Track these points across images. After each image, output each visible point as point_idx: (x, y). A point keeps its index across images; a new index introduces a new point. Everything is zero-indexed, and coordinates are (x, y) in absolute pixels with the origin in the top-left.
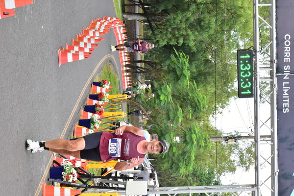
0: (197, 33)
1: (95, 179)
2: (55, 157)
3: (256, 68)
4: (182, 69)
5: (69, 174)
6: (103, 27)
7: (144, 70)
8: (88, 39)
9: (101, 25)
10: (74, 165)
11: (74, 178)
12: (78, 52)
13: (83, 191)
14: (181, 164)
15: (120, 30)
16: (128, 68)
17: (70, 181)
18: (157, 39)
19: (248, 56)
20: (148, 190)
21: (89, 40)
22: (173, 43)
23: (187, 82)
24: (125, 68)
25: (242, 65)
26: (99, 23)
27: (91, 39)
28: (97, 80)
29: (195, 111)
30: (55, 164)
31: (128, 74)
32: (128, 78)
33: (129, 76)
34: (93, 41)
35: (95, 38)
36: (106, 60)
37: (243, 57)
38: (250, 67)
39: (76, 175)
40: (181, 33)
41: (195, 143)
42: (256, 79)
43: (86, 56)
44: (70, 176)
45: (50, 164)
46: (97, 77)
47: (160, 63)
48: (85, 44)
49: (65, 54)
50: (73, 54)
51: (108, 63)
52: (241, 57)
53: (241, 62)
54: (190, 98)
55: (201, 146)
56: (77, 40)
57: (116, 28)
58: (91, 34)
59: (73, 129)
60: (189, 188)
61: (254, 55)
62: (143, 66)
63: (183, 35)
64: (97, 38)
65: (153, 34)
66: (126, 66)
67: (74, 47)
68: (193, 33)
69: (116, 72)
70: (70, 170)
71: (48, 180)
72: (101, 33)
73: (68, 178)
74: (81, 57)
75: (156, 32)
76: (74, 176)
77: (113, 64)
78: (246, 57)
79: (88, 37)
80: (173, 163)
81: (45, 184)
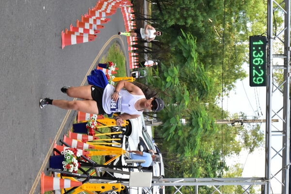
0: (205, 14)
1: (97, 168)
2: (56, 145)
3: (269, 55)
4: (190, 51)
5: (69, 164)
6: (110, 8)
7: (151, 50)
8: (94, 19)
9: (108, 5)
10: (75, 154)
11: (75, 168)
12: (82, 34)
13: (83, 182)
14: (186, 148)
15: (128, 11)
16: (135, 49)
17: (71, 171)
18: (165, 19)
19: (261, 43)
20: (153, 182)
21: (95, 21)
22: (181, 23)
23: (194, 65)
24: (132, 49)
25: (254, 52)
26: (106, 3)
27: (97, 20)
28: (103, 62)
29: (201, 94)
30: (55, 152)
31: (135, 54)
32: (135, 58)
33: (136, 56)
34: (98, 23)
35: (102, 19)
36: (113, 41)
37: (256, 43)
38: (263, 54)
39: (77, 165)
40: (190, 13)
41: (201, 126)
42: (269, 67)
43: (91, 38)
44: (70, 165)
45: (50, 152)
46: (103, 58)
47: (167, 43)
48: (91, 25)
49: (68, 35)
50: (77, 36)
51: (115, 44)
52: (254, 43)
53: (254, 48)
54: (197, 80)
55: (207, 129)
56: (83, 21)
57: (124, 7)
58: (97, 15)
59: (76, 113)
60: (195, 180)
61: (267, 42)
62: (151, 46)
63: (191, 16)
64: (103, 19)
65: (161, 14)
66: (133, 46)
67: (78, 28)
68: (202, 14)
69: (123, 52)
70: (71, 159)
71: (48, 169)
72: (108, 13)
73: (68, 167)
74: (86, 39)
75: (164, 12)
76: (75, 166)
77: (120, 44)
78: (259, 43)
79: (94, 18)
80: (178, 146)
81: (44, 175)
